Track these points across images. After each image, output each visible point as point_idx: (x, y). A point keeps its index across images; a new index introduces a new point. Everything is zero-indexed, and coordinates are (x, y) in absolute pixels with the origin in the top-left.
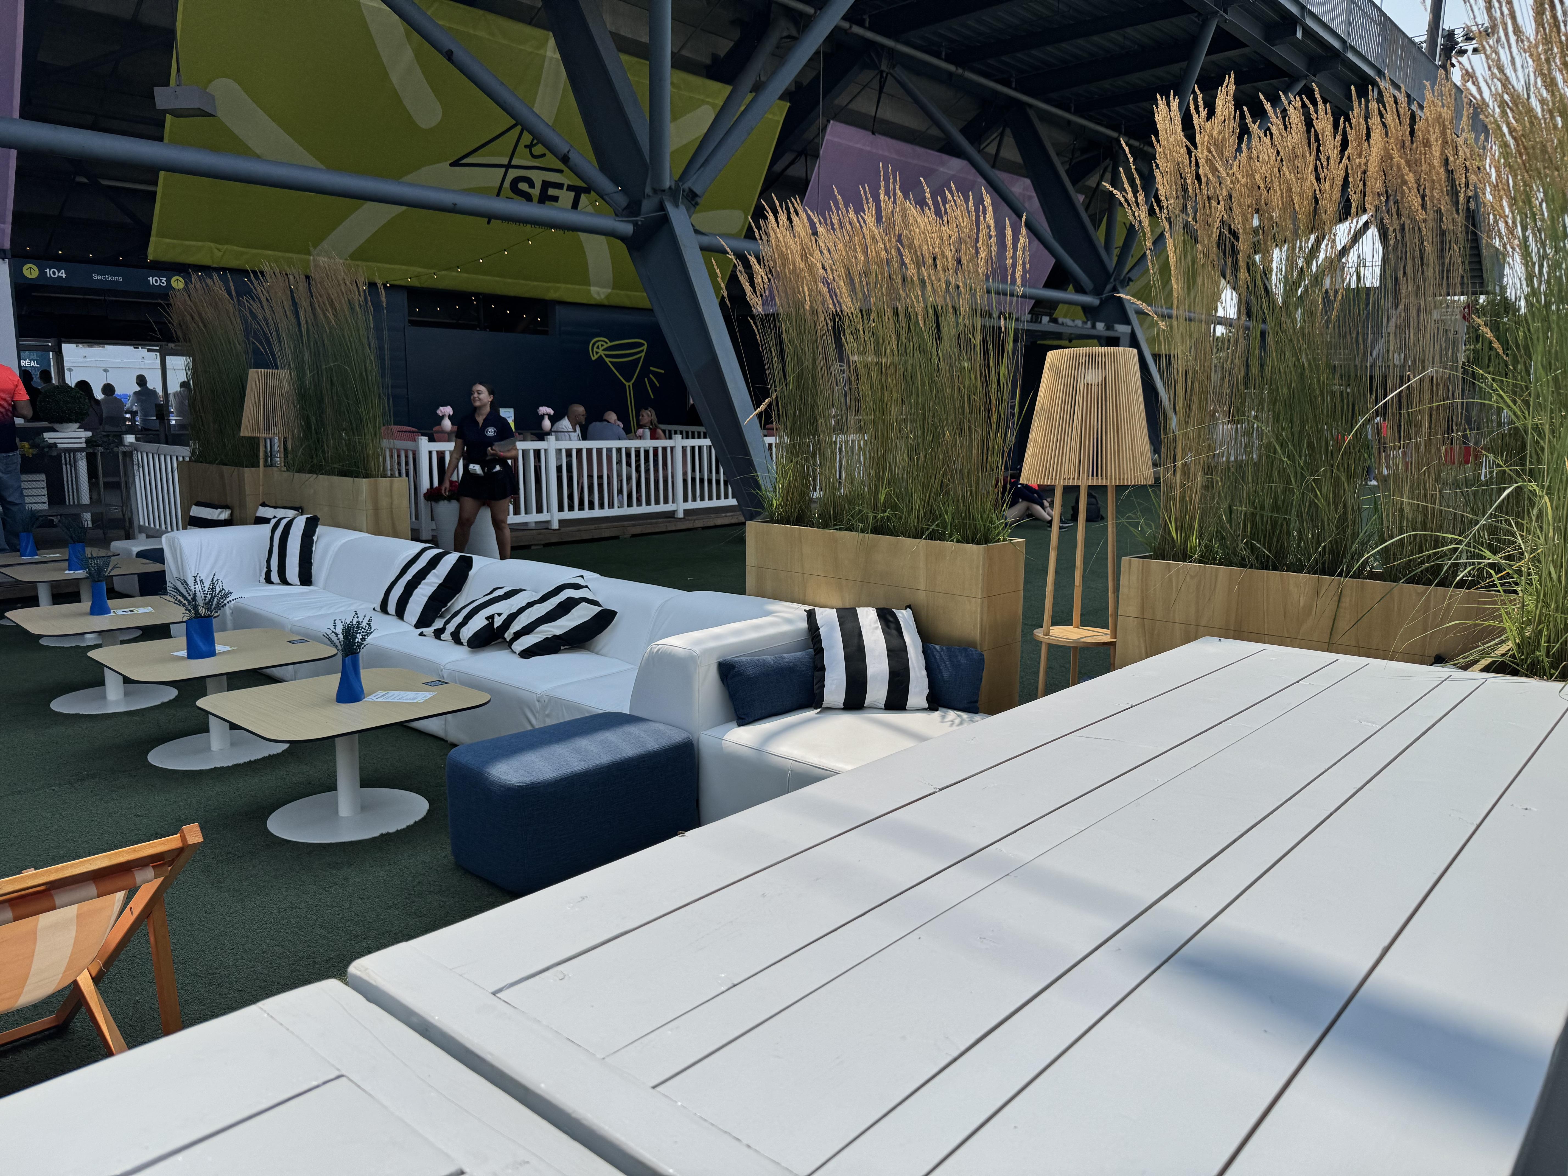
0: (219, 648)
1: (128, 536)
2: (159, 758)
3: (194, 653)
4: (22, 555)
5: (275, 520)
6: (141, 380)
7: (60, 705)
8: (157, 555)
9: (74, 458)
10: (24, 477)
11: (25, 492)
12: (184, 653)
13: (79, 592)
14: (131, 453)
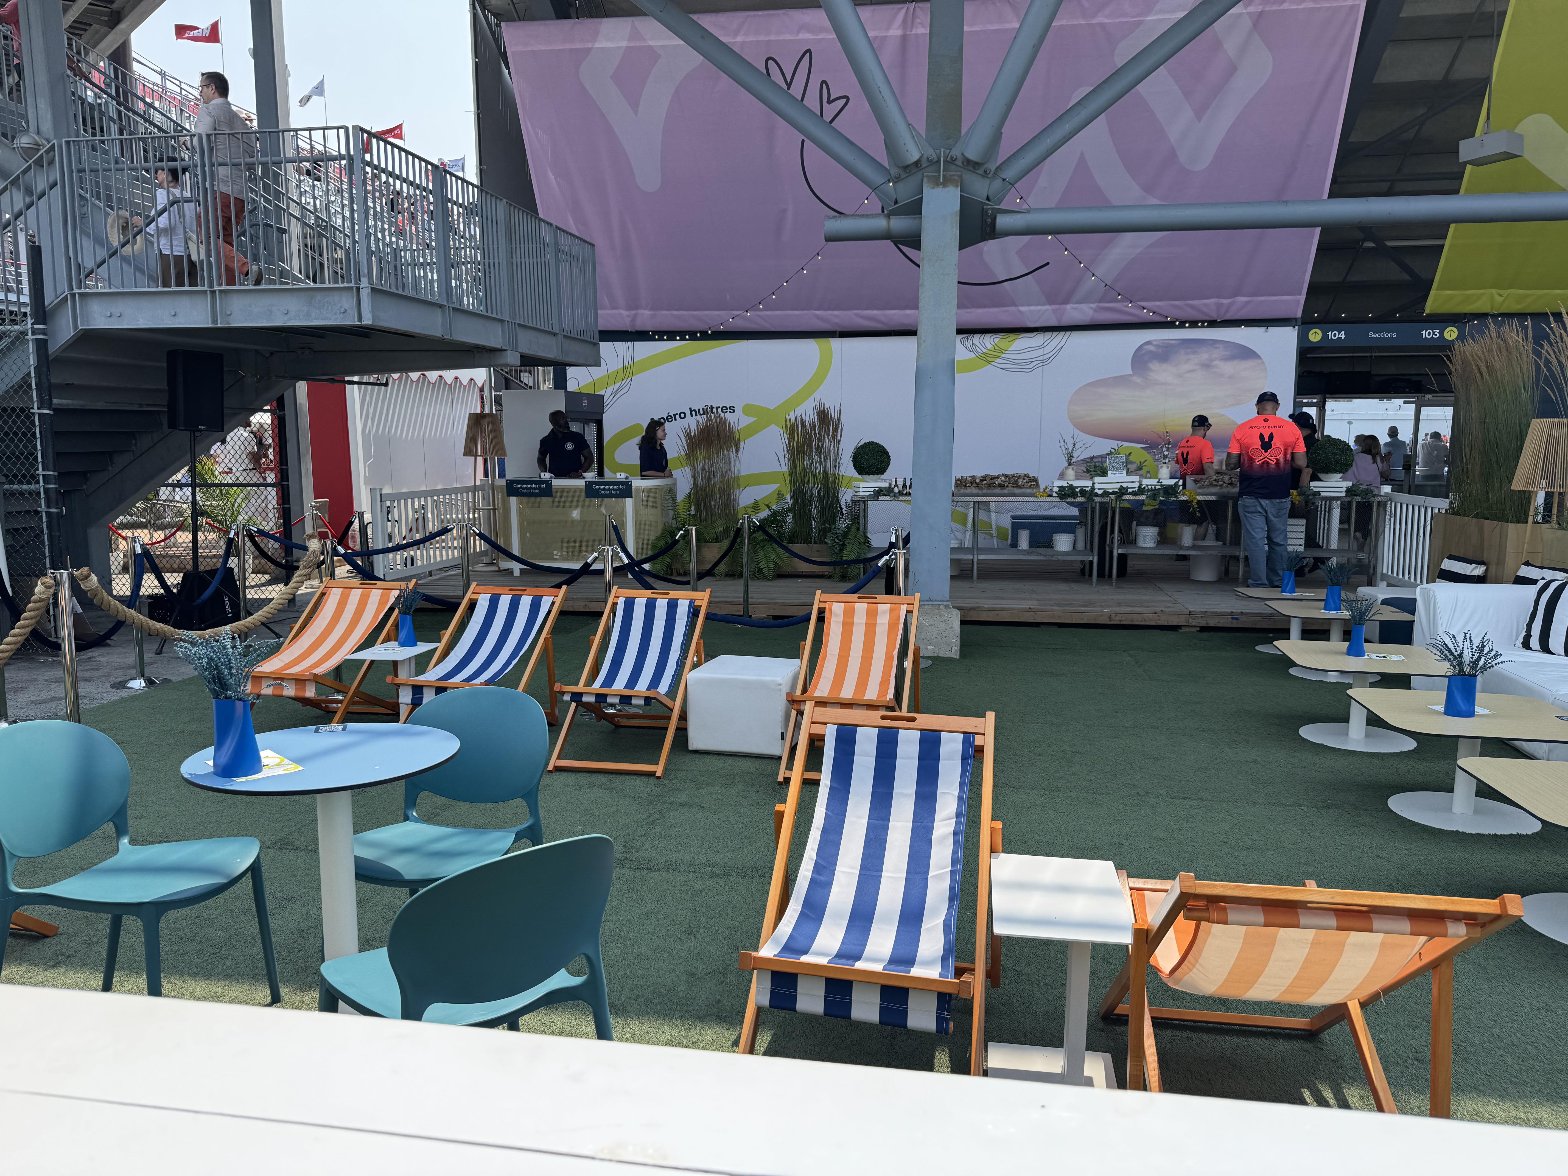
0: (1478, 710)
1: (1370, 583)
2: (1399, 804)
3: (1452, 709)
4: (1282, 592)
5: (1543, 582)
6: (1393, 432)
7: (1308, 732)
8: (1409, 605)
9: (1330, 506)
10: (1291, 521)
11: (1289, 535)
12: (1441, 708)
13: (1329, 631)
14: (1385, 503)
